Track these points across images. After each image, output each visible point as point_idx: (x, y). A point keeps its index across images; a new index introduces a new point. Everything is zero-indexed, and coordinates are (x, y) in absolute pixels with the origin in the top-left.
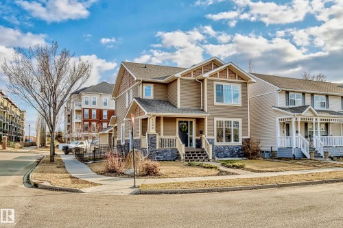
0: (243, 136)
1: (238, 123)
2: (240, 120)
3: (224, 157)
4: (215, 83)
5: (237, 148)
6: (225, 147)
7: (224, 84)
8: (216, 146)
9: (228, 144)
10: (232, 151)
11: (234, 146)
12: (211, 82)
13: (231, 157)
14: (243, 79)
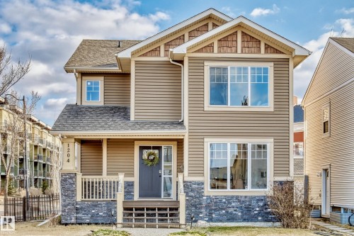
0: (275, 174)
1: (265, 147)
2: (269, 143)
3: (229, 220)
4: (208, 65)
5: (258, 201)
6: (229, 199)
7: (229, 65)
8: (209, 197)
9: (238, 192)
10: (249, 209)
11: (252, 198)
12: (197, 64)
13: (245, 220)
14: (277, 51)
